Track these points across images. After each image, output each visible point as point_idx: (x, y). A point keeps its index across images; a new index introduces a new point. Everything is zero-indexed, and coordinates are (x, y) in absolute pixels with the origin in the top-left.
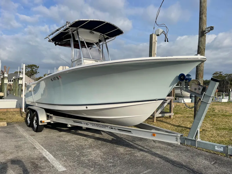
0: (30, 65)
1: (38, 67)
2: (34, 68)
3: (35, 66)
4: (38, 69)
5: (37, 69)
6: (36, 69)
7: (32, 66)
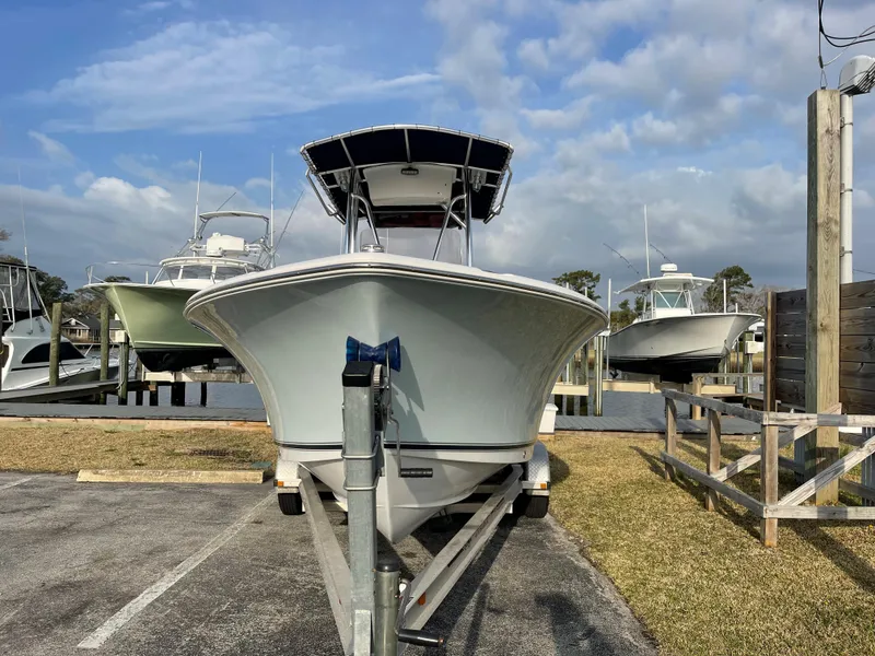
0: (571, 274)
1: (598, 278)
2: (584, 284)
3: (588, 275)
4: (598, 285)
5: (594, 286)
6: (591, 284)
7: (576, 278)
